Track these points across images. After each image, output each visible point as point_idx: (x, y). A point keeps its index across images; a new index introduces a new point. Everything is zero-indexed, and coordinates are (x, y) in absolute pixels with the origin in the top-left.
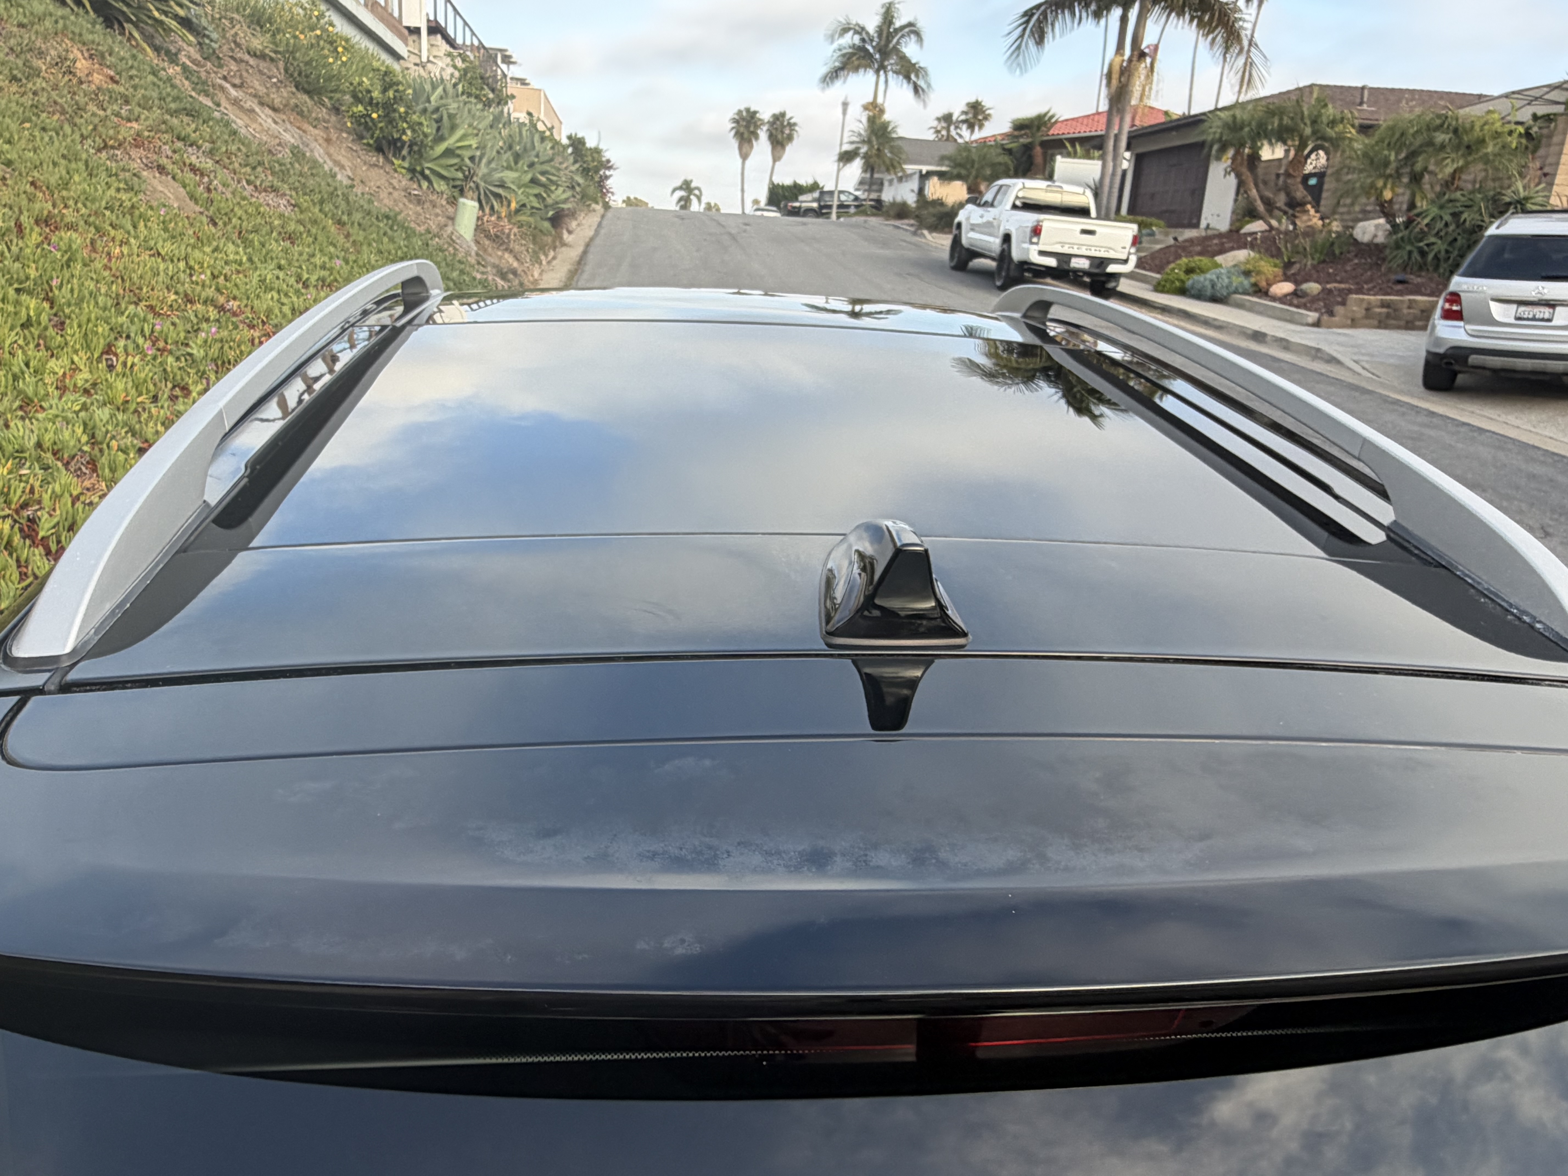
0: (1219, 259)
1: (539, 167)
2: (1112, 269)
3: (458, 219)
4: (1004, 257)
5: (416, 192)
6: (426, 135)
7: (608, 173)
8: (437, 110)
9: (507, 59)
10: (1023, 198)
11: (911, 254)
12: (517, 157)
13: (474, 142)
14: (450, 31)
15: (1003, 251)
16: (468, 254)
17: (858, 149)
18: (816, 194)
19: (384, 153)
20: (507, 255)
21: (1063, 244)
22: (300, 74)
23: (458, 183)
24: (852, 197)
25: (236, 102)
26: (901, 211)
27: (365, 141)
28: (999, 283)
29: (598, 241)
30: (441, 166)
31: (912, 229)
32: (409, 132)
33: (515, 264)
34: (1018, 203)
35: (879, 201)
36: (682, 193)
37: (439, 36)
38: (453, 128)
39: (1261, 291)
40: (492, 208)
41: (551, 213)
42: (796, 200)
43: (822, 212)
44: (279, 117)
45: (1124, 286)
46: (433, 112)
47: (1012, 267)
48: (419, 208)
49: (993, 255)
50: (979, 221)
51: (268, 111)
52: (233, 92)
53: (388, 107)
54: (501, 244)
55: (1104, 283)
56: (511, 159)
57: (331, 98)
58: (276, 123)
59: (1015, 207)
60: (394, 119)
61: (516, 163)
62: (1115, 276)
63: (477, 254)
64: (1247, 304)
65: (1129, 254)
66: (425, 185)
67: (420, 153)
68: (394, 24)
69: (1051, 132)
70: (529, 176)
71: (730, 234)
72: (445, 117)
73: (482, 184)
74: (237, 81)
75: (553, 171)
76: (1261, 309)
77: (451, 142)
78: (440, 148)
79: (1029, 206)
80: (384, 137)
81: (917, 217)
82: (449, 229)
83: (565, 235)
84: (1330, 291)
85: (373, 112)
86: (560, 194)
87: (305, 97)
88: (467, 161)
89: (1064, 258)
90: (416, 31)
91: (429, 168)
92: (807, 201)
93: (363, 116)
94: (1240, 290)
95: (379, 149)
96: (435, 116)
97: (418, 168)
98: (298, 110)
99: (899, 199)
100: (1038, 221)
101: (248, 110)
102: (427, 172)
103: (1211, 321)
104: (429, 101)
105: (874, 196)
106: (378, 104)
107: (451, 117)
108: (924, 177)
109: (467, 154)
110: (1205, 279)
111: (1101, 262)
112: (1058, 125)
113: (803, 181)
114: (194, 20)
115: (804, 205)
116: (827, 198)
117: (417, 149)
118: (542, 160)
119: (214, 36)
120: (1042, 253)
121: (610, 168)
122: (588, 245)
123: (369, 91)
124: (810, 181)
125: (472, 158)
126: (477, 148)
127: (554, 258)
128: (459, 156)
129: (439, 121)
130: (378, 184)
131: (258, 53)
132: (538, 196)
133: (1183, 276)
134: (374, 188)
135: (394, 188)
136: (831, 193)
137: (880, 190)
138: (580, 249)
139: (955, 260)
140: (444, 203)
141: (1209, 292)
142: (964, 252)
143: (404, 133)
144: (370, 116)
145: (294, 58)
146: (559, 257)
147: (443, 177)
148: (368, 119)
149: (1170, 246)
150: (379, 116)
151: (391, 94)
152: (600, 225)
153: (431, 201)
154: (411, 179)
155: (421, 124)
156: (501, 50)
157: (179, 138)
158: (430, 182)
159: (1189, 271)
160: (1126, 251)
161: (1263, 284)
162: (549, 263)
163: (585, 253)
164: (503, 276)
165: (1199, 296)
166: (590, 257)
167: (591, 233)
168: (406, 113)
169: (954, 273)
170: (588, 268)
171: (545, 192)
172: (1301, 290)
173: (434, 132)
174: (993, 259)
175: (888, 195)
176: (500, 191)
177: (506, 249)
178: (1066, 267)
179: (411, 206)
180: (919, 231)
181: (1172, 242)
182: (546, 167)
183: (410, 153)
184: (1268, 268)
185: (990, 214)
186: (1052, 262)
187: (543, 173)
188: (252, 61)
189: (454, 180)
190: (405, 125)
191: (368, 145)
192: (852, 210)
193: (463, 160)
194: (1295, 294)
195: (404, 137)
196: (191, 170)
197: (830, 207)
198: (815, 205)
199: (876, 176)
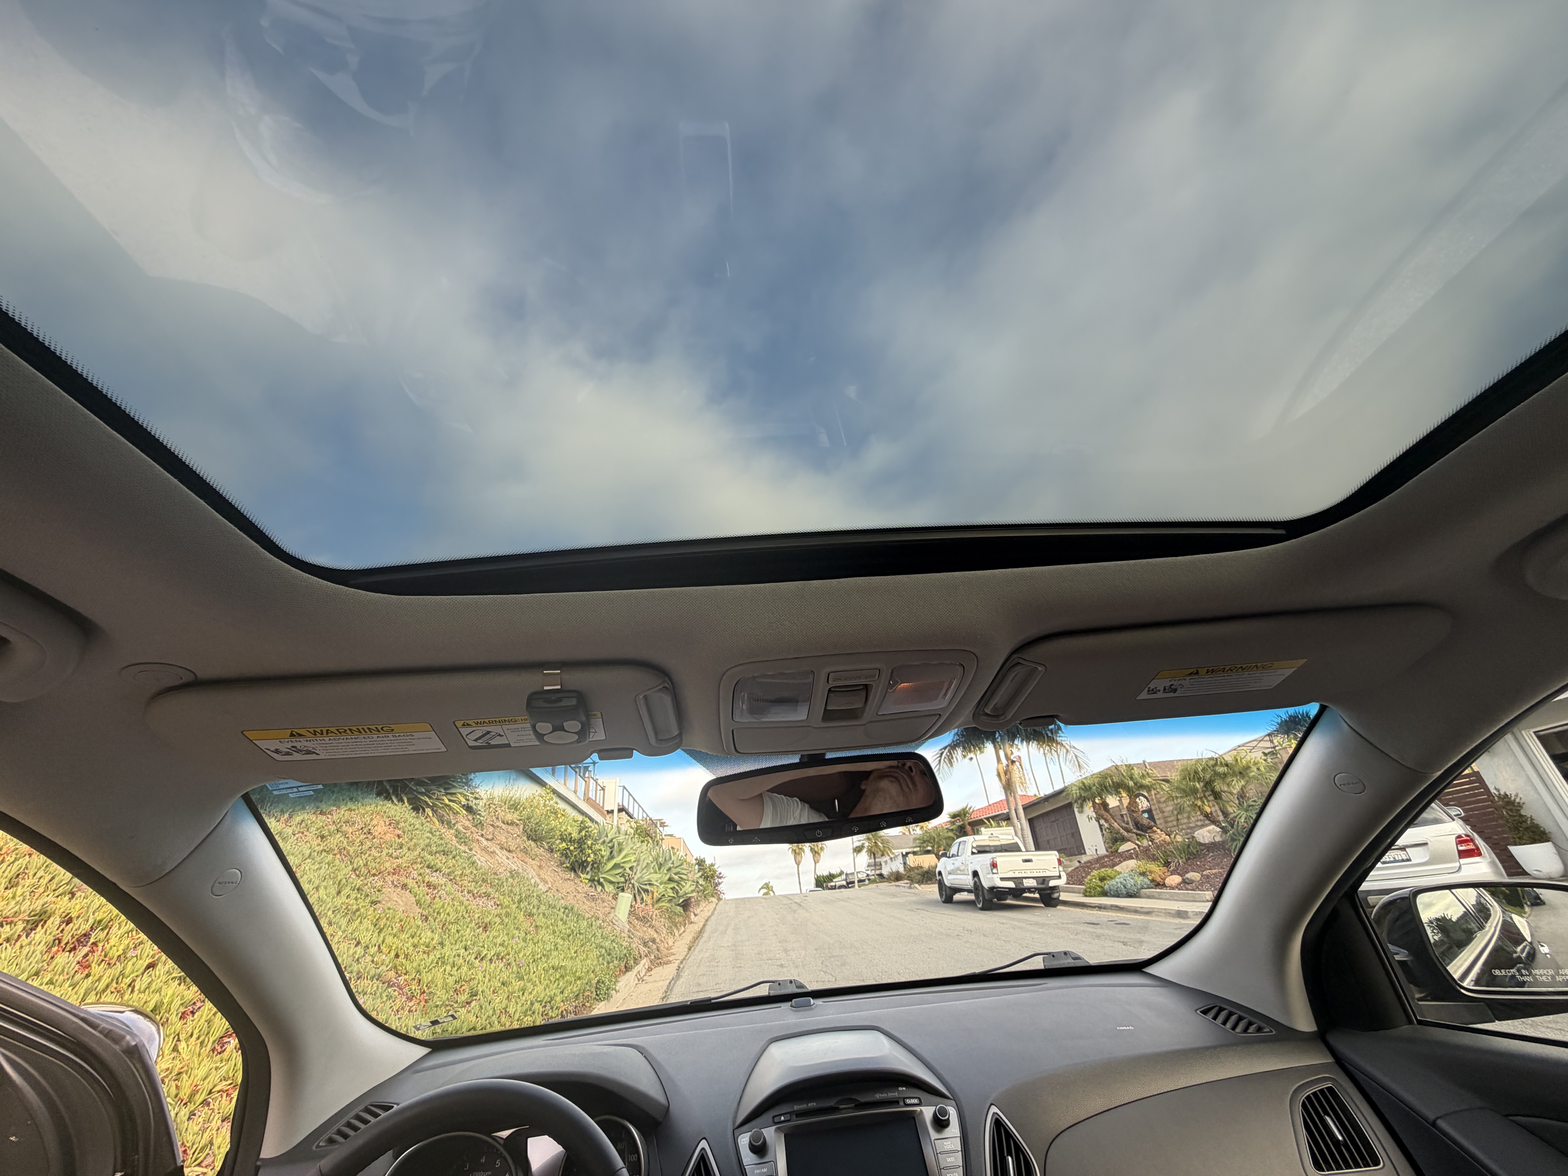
0: (1117, 868)
1: (674, 870)
2: (1052, 883)
3: (617, 909)
4: (977, 888)
5: (593, 894)
6: (603, 857)
7: (720, 881)
8: (611, 841)
9: (663, 825)
10: (978, 846)
11: (914, 899)
12: (660, 866)
13: (633, 858)
14: (631, 810)
15: (975, 883)
16: (622, 931)
17: (863, 844)
18: (844, 877)
19: (575, 871)
20: (650, 930)
21: (1014, 871)
22: (531, 831)
23: (621, 885)
24: (865, 875)
25: (485, 849)
26: (897, 877)
27: (565, 865)
28: (980, 906)
29: (713, 918)
30: (611, 875)
31: (908, 885)
32: (592, 856)
33: (655, 936)
34: (975, 851)
35: (881, 875)
36: (765, 891)
37: (624, 813)
38: (620, 851)
39: (1159, 884)
40: (642, 899)
41: (681, 900)
42: (832, 881)
43: (849, 884)
44: (510, 855)
45: (1064, 896)
46: (609, 843)
47: (986, 892)
48: (593, 904)
49: (969, 887)
50: (952, 867)
51: (505, 852)
52: (485, 843)
53: (581, 842)
54: (646, 923)
55: (1050, 895)
56: (656, 867)
57: (548, 843)
58: (508, 858)
59: (973, 853)
60: (584, 849)
61: (659, 869)
62: (1054, 888)
63: (629, 931)
64: (1155, 894)
65: (1060, 872)
66: (599, 888)
67: (598, 868)
68: (599, 809)
69: (972, 817)
70: (668, 877)
71: (796, 903)
72: (616, 844)
73: (636, 885)
74: (490, 837)
75: (684, 872)
76: (1168, 896)
77: (617, 860)
78: (611, 864)
79: (982, 850)
80: (576, 861)
81: (909, 878)
82: (612, 915)
83: (692, 916)
84: (1208, 877)
85: (571, 845)
86: (688, 887)
87: (533, 844)
88: (628, 870)
89: (1018, 880)
90: (612, 812)
91: (602, 878)
92: (839, 881)
93: (565, 849)
94: (1145, 886)
95: (573, 869)
96: (610, 845)
97: (596, 878)
98: (525, 851)
99: (894, 870)
100: (993, 858)
101: (491, 852)
102: (602, 880)
103: (1138, 909)
104: (607, 836)
105: (878, 872)
106: (575, 840)
107: (619, 844)
108: (905, 856)
109: (628, 866)
110: (1117, 883)
111: (1044, 880)
112: (975, 812)
113: (834, 871)
114: (474, 807)
115: (837, 883)
116: (850, 877)
117: (596, 866)
118: (675, 866)
119: (483, 814)
120: (1002, 879)
121: (720, 878)
122: (707, 921)
123: (570, 834)
124: (838, 871)
125: (631, 868)
126: (635, 861)
127: (684, 932)
128: (622, 867)
129: (612, 848)
130: (568, 891)
131: (510, 822)
132: (673, 889)
133: (1100, 883)
134: (565, 894)
135: (579, 892)
136: (853, 874)
137: (881, 869)
138: (701, 924)
139: (944, 897)
140: (610, 898)
141: (1124, 892)
142: (948, 889)
143: (589, 856)
144: (568, 849)
145: (529, 822)
146: (688, 930)
147: (611, 882)
148: (568, 851)
149: (1077, 868)
150: (575, 848)
151: (583, 833)
152: (715, 909)
153: (602, 899)
154: (591, 886)
155: (600, 850)
156: (659, 820)
157: (428, 867)
158: (603, 886)
159: (1102, 879)
160: (1057, 869)
161: (1159, 879)
162: (680, 935)
163: (704, 925)
164: (645, 944)
165: (1117, 895)
166: (707, 927)
167: (710, 914)
168: (592, 844)
169: (946, 905)
170: (706, 935)
171: (677, 886)
172: (1187, 878)
173: (608, 854)
174: (969, 891)
175: (885, 871)
176: (648, 887)
177: (650, 926)
178: (1022, 886)
179: (588, 903)
180: (912, 886)
181: (1078, 864)
182: (678, 870)
183: (592, 869)
184: (1156, 869)
185: (957, 862)
186: (1011, 884)
187: (676, 874)
188: (504, 826)
189: (618, 883)
190: (590, 851)
191: (567, 867)
192: (867, 882)
193: (625, 869)
194: (1184, 882)
195: (589, 859)
196: (427, 886)
197: (853, 882)
198: (844, 883)
199: (877, 860)
